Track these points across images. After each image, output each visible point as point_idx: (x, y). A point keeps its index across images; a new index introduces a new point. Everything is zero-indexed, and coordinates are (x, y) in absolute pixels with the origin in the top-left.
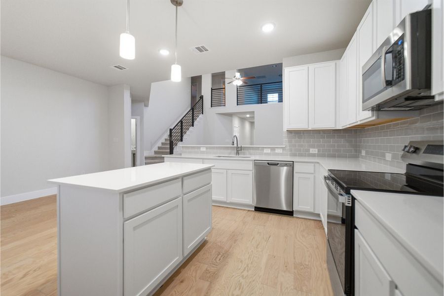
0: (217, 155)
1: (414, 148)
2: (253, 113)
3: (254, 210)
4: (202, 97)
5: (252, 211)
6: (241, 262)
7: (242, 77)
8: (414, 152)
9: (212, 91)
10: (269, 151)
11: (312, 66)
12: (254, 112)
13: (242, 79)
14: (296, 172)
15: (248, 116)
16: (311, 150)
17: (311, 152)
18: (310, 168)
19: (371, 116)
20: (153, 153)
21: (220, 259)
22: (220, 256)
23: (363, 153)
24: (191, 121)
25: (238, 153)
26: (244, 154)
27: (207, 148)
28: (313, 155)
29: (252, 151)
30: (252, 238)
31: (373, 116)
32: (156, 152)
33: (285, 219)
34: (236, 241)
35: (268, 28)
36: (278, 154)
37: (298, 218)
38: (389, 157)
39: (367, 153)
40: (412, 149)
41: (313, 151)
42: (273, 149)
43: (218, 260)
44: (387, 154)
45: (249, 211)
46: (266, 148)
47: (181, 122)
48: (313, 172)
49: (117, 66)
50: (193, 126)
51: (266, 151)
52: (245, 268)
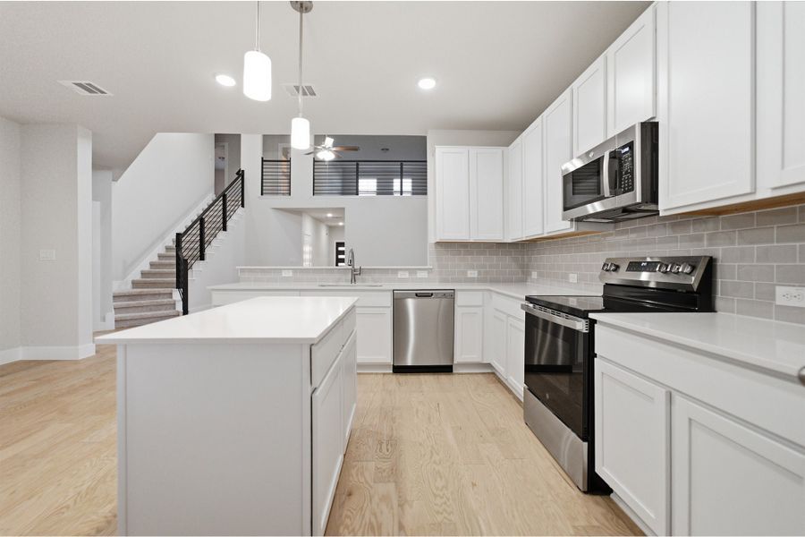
0: (321, 284)
1: (615, 265)
2: (342, 210)
3: (391, 372)
4: (241, 174)
5: (389, 374)
6: (420, 444)
7: (334, 146)
8: (614, 270)
9: (262, 165)
10: (406, 275)
11: (474, 150)
12: (344, 209)
13: (334, 149)
14: (459, 306)
15: (330, 215)
16: (469, 272)
17: (469, 276)
18: (476, 298)
19: (569, 227)
20: (130, 285)
21: (388, 450)
22: (384, 445)
23: (534, 275)
24: (221, 219)
25: (354, 280)
26: (364, 281)
27: (295, 271)
28: (472, 280)
29: (376, 276)
30: (415, 410)
31: (572, 227)
32: (135, 284)
33: (443, 378)
34: (393, 420)
35: (427, 84)
36: (421, 280)
37: (462, 374)
38: (573, 278)
39: (540, 275)
40: (613, 268)
41: (472, 274)
42: (412, 271)
43: (384, 450)
44: (571, 275)
45: (384, 374)
46: (401, 269)
47: (201, 220)
48: (481, 304)
49: (83, 82)
50: (225, 229)
51: (400, 275)
52: (431, 452)
